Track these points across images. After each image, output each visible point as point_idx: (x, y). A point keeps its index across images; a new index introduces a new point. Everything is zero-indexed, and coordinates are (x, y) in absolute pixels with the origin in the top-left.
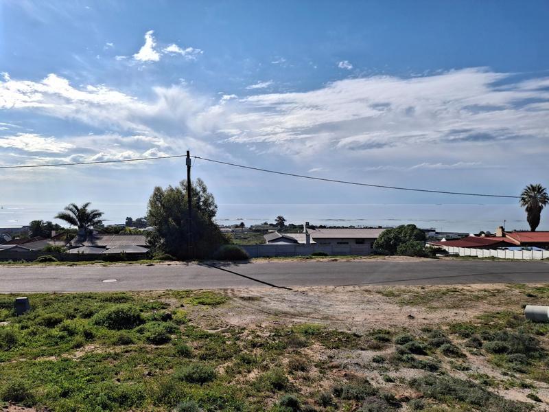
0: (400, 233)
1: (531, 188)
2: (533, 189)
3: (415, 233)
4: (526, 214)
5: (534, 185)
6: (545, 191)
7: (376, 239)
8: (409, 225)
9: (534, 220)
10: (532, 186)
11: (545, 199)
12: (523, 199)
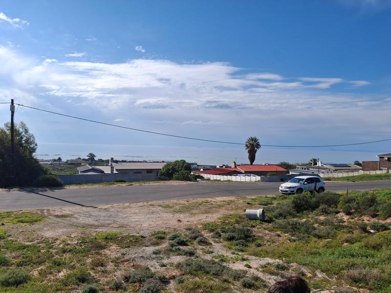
0: (176, 165)
2: (252, 139)
5: (253, 137)
6: (258, 141)
7: (160, 169)
8: (181, 161)
11: (258, 146)
12: (247, 145)
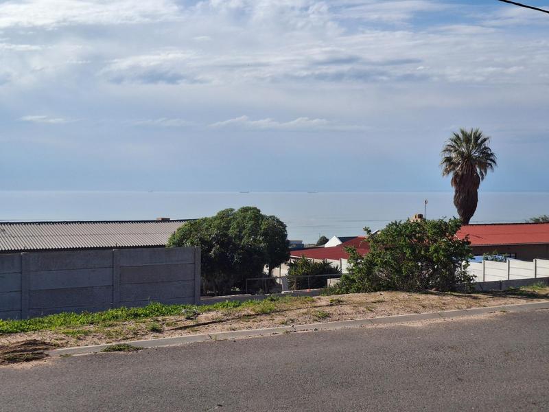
0: (227, 228)
1: (461, 136)
2: (467, 138)
3: (263, 227)
4: (451, 191)
5: (469, 132)
6: (487, 144)
7: (165, 246)
8: (245, 210)
9: (467, 202)
10: (462, 132)
11: (487, 159)
12: (448, 160)
